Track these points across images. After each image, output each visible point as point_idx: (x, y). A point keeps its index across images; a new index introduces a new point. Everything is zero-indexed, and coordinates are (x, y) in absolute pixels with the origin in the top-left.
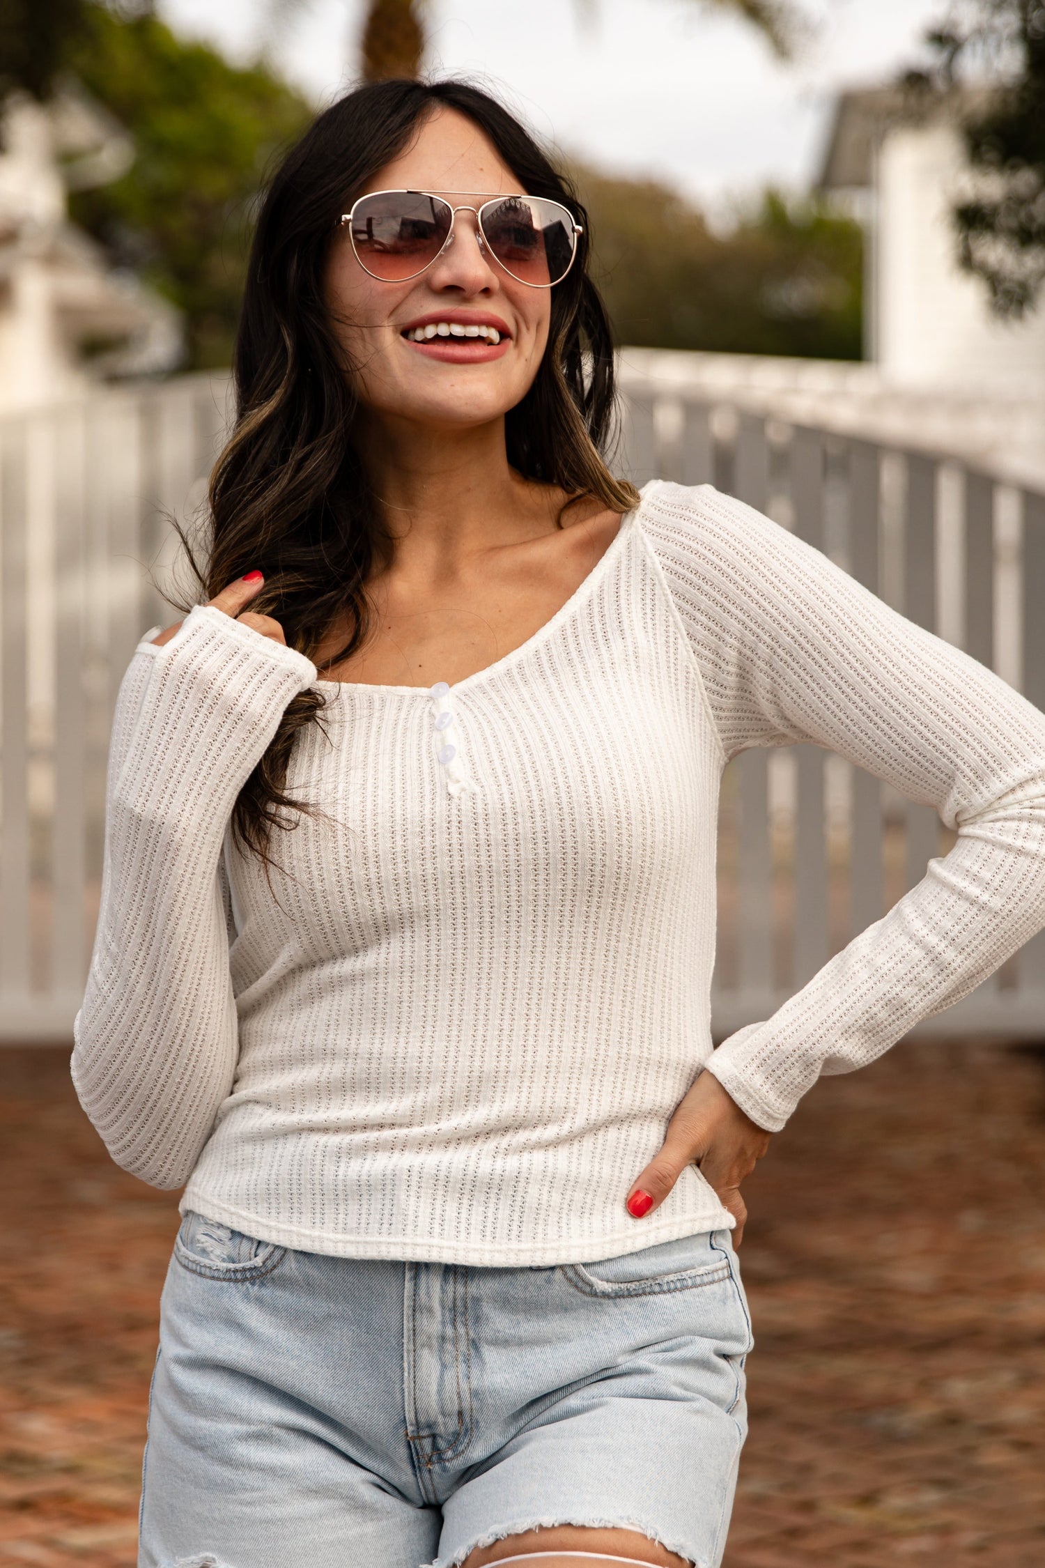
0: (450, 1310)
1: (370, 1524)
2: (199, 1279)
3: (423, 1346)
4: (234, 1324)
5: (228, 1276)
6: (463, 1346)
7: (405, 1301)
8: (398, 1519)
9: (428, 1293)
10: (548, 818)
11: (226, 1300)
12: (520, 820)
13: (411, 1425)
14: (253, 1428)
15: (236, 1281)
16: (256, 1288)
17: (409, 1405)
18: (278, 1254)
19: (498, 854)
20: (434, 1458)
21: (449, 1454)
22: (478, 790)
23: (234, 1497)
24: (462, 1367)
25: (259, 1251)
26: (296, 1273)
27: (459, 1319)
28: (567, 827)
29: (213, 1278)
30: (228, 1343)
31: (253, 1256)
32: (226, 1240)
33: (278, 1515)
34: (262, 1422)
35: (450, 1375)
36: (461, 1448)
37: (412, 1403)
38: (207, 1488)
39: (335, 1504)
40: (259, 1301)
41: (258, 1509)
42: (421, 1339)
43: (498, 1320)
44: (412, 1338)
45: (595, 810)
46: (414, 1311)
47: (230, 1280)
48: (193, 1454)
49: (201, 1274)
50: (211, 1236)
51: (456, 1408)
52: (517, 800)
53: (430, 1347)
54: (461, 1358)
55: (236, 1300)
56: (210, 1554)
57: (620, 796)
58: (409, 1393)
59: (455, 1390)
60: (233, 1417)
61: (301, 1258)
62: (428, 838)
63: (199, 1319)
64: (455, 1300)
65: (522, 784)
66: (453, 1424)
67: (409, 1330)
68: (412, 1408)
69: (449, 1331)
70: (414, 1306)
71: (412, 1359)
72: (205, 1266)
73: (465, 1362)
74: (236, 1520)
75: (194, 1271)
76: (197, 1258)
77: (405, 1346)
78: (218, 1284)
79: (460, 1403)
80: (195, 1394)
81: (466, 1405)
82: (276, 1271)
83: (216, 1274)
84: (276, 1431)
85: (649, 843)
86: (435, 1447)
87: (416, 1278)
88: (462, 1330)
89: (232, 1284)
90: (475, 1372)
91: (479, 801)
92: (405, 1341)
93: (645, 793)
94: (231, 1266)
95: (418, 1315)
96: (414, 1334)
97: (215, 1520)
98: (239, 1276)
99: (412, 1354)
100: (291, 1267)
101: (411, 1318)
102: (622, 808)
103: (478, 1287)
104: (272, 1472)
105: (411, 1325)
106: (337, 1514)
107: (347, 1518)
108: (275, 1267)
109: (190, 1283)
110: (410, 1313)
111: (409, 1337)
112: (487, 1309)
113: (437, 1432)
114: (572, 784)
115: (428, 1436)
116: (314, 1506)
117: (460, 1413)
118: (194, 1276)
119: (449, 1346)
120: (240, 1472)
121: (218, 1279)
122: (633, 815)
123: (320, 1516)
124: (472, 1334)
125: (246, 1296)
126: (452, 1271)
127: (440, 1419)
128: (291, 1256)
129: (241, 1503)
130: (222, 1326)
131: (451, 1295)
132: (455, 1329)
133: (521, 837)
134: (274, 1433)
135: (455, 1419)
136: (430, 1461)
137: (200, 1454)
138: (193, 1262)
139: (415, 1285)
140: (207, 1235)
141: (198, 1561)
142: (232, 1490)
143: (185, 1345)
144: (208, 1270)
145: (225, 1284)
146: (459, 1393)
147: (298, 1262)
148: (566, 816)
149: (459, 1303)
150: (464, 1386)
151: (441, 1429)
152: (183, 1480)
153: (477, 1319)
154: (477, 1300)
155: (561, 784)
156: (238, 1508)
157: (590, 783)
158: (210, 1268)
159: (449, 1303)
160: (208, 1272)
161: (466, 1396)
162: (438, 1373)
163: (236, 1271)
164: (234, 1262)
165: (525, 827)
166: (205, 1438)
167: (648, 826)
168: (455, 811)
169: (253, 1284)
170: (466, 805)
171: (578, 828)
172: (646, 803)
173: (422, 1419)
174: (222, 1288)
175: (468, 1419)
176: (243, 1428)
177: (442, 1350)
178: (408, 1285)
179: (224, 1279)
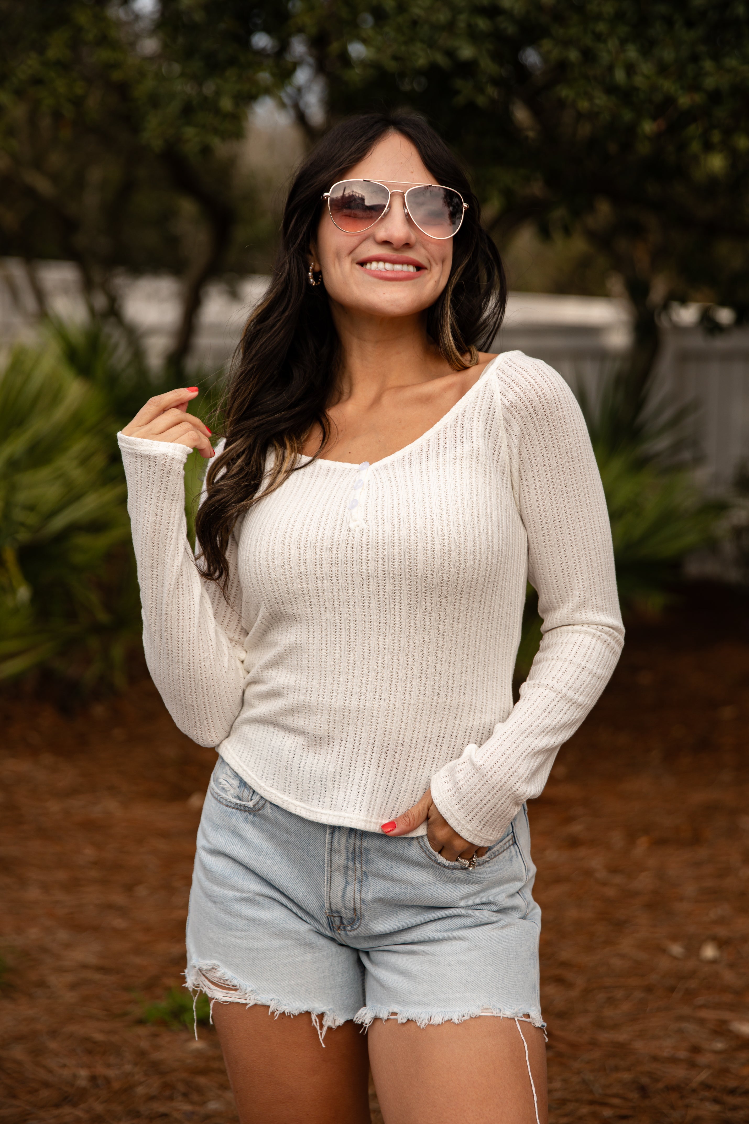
0: (352, 853)
1: (309, 955)
2: (218, 804)
3: (336, 870)
4: (236, 833)
5: (236, 806)
6: (359, 874)
7: (326, 846)
8: (325, 953)
9: (339, 843)
10: (402, 548)
11: (234, 820)
12: (386, 547)
13: (328, 909)
14: (244, 895)
15: (241, 810)
16: (252, 816)
17: (326, 899)
18: (262, 802)
19: (372, 566)
20: (341, 928)
21: (349, 928)
22: (365, 526)
23: (232, 933)
24: (357, 886)
25: (253, 798)
26: (271, 816)
27: (357, 859)
28: (413, 554)
29: (227, 806)
30: (233, 844)
31: (249, 800)
32: (236, 787)
33: (256, 946)
34: (249, 892)
35: (350, 888)
36: (355, 927)
37: (328, 899)
38: (216, 925)
39: (290, 942)
40: (253, 823)
41: (244, 941)
42: (334, 866)
43: (380, 863)
44: (330, 865)
45: (430, 545)
46: (331, 851)
47: (237, 809)
48: (210, 904)
49: (219, 801)
50: (228, 782)
51: (352, 906)
52: (386, 535)
53: (340, 871)
54: (357, 880)
55: (239, 820)
56: (216, 962)
57: (446, 538)
58: (327, 893)
59: (352, 897)
60: (233, 887)
61: (273, 807)
62: (335, 552)
63: (217, 827)
64: (354, 849)
65: (390, 526)
66: (350, 914)
67: (328, 861)
68: (328, 902)
69: (351, 865)
70: (331, 848)
71: (329, 876)
72: (223, 798)
73: (359, 883)
74: (232, 946)
75: (216, 799)
76: (219, 792)
77: (326, 868)
78: (230, 810)
79: (354, 904)
80: (212, 871)
81: (358, 906)
82: (260, 812)
83: (229, 804)
84: (257, 898)
85: (462, 566)
86: (342, 922)
87: (332, 833)
88: (358, 865)
89: (238, 811)
90: (364, 890)
91: (365, 534)
92: (326, 865)
93: (462, 536)
94: (239, 802)
95: (333, 853)
96: (331, 863)
97: (220, 944)
98: (242, 808)
99: (329, 873)
100: (268, 810)
101: (329, 854)
102: (446, 544)
103: (368, 842)
104: (255, 921)
105: (329, 858)
106: (290, 948)
107: (296, 951)
108: (260, 809)
109: (213, 805)
110: (329, 851)
111: (328, 864)
112: (373, 856)
113: (342, 915)
114: (418, 528)
115: (338, 916)
116: (277, 943)
117: (355, 909)
118: (216, 801)
119: (350, 873)
120: (235, 920)
121: (230, 807)
122: (453, 549)
123: (280, 949)
124: (364, 868)
125: (246, 819)
126: (352, 832)
127: (343, 910)
128: (268, 805)
129: (235, 937)
130: (230, 834)
131: (352, 845)
132: (355, 864)
133: (386, 557)
134: (256, 899)
135: (352, 912)
136: (339, 928)
137: (213, 905)
138: (217, 793)
139: (332, 837)
140: (226, 781)
141: (210, 964)
142: (231, 929)
143: (208, 841)
144: (224, 801)
145: (234, 811)
146: (354, 899)
147: (272, 809)
148: (412, 547)
149: (357, 850)
150: (357, 896)
151: (344, 915)
152: (204, 917)
153: (367, 861)
154: (367, 850)
155: (412, 528)
156: (233, 940)
157: (429, 528)
158: (226, 800)
159: (351, 849)
160: (224, 802)
161: (358, 901)
162: (344, 886)
163: (240, 805)
164: (240, 800)
165: (388, 552)
166: (217, 897)
167: (463, 556)
168: (351, 538)
169: (250, 814)
170: (357, 535)
171: (418, 554)
172: (462, 542)
173: (334, 908)
174: (232, 813)
175: (359, 913)
176: (238, 894)
177: (346, 873)
178: (328, 837)
179: (234, 808)
